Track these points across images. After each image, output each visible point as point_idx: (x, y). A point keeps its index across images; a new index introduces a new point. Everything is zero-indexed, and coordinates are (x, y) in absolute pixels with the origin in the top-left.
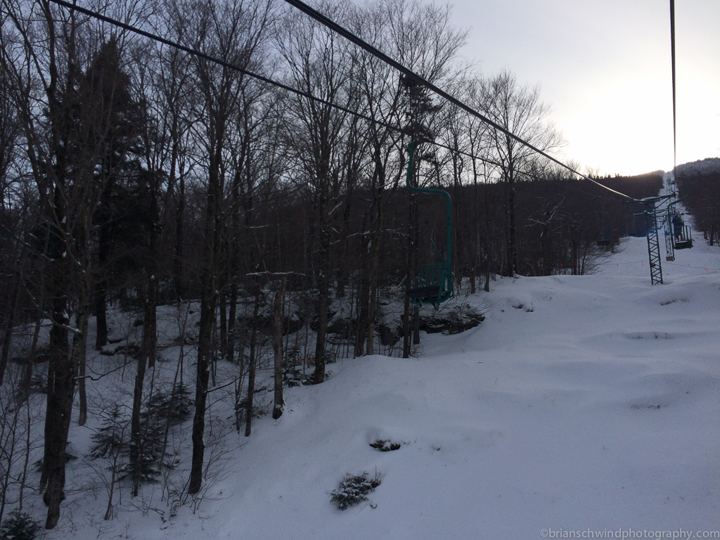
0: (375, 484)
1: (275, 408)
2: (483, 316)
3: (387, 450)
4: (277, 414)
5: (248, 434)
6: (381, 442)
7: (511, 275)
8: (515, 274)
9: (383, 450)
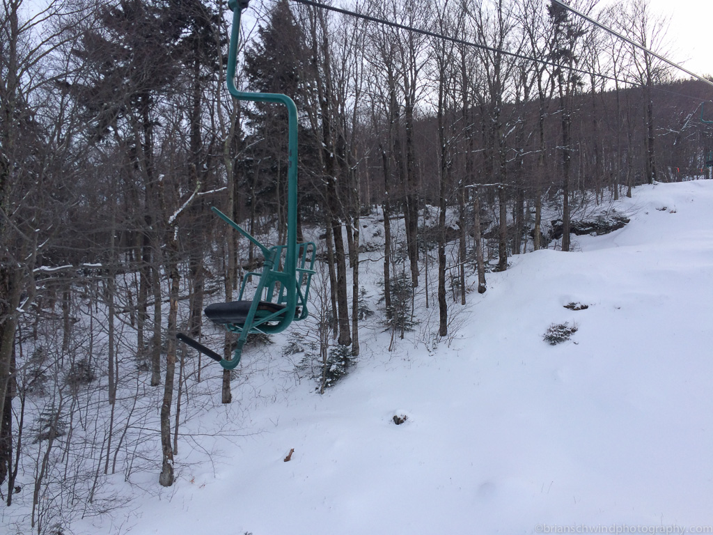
0: (574, 331)
1: (480, 285)
2: (628, 219)
3: (578, 309)
4: (482, 290)
5: (464, 303)
6: (573, 304)
7: (650, 182)
8: (654, 182)
9: (575, 310)
